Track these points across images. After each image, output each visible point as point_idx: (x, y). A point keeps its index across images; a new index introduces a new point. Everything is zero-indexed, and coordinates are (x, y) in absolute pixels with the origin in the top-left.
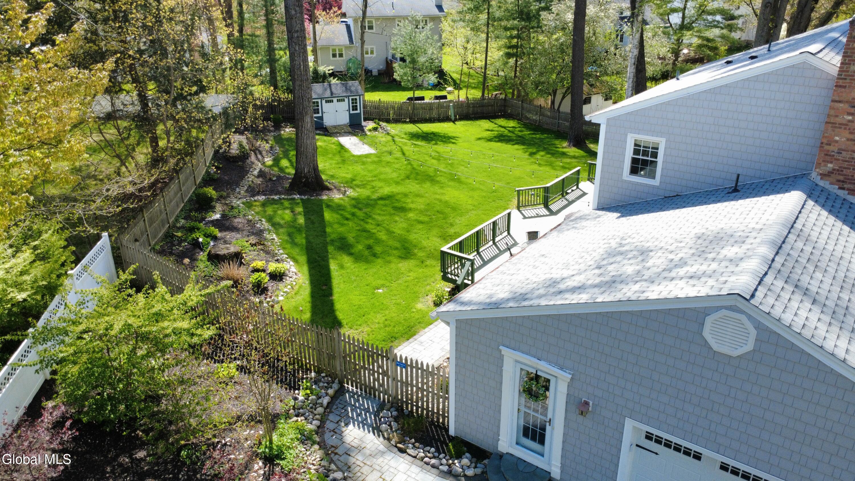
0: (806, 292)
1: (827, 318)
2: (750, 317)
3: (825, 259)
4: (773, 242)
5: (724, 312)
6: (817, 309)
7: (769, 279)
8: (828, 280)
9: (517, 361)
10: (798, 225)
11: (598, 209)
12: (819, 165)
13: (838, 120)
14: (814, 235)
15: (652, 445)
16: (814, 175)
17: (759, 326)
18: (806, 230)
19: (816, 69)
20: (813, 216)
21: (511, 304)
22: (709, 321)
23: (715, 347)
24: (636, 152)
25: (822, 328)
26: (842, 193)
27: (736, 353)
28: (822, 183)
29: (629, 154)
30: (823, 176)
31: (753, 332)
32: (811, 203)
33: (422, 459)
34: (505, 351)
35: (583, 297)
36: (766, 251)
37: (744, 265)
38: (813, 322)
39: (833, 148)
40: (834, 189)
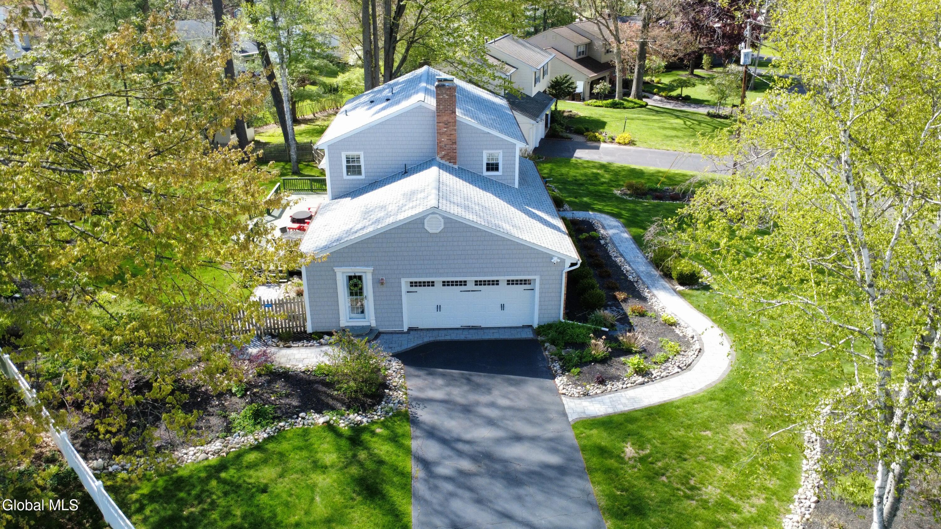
0: (454, 203)
1: (463, 210)
2: (440, 215)
3: (455, 191)
4: (435, 188)
5: (431, 216)
6: (459, 208)
7: (440, 201)
8: (459, 198)
9: (343, 273)
10: (441, 180)
11: (333, 199)
12: (438, 153)
13: (441, 131)
14: (448, 183)
15: (414, 289)
16: (438, 159)
17: (444, 218)
18: (444, 181)
19: (426, 108)
20: (444, 176)
21: (335, 244)
22: (426, 221)
23: (431, 231)
24: (348, 162)
25: (463, 213)
26: (451, 165)
27: (438, 231)
28: (442, 161)
29: (344, 164)
30: (442, 158)
31: (442, 220)
32: (441, 171)
33: (303, 346)
34: (336, 269)
35: (371, 229)
36: (435, 192)
37: (430, 198)
38: (460, 212)
39: (442, 144)
40: (447, 163)
